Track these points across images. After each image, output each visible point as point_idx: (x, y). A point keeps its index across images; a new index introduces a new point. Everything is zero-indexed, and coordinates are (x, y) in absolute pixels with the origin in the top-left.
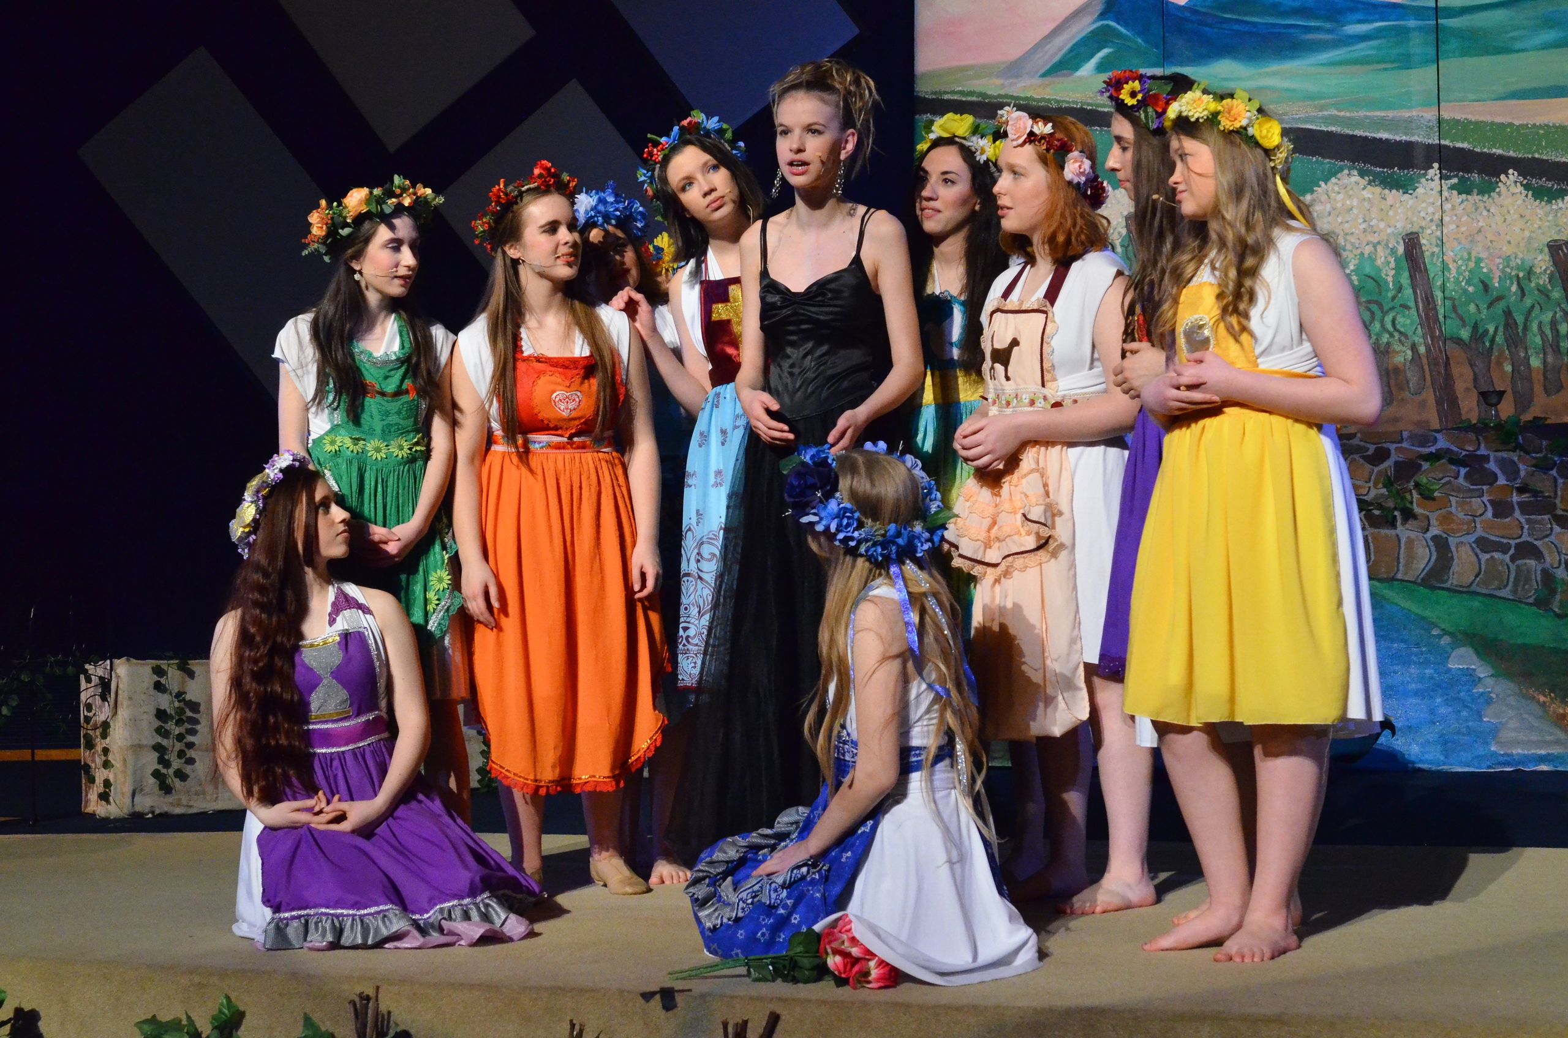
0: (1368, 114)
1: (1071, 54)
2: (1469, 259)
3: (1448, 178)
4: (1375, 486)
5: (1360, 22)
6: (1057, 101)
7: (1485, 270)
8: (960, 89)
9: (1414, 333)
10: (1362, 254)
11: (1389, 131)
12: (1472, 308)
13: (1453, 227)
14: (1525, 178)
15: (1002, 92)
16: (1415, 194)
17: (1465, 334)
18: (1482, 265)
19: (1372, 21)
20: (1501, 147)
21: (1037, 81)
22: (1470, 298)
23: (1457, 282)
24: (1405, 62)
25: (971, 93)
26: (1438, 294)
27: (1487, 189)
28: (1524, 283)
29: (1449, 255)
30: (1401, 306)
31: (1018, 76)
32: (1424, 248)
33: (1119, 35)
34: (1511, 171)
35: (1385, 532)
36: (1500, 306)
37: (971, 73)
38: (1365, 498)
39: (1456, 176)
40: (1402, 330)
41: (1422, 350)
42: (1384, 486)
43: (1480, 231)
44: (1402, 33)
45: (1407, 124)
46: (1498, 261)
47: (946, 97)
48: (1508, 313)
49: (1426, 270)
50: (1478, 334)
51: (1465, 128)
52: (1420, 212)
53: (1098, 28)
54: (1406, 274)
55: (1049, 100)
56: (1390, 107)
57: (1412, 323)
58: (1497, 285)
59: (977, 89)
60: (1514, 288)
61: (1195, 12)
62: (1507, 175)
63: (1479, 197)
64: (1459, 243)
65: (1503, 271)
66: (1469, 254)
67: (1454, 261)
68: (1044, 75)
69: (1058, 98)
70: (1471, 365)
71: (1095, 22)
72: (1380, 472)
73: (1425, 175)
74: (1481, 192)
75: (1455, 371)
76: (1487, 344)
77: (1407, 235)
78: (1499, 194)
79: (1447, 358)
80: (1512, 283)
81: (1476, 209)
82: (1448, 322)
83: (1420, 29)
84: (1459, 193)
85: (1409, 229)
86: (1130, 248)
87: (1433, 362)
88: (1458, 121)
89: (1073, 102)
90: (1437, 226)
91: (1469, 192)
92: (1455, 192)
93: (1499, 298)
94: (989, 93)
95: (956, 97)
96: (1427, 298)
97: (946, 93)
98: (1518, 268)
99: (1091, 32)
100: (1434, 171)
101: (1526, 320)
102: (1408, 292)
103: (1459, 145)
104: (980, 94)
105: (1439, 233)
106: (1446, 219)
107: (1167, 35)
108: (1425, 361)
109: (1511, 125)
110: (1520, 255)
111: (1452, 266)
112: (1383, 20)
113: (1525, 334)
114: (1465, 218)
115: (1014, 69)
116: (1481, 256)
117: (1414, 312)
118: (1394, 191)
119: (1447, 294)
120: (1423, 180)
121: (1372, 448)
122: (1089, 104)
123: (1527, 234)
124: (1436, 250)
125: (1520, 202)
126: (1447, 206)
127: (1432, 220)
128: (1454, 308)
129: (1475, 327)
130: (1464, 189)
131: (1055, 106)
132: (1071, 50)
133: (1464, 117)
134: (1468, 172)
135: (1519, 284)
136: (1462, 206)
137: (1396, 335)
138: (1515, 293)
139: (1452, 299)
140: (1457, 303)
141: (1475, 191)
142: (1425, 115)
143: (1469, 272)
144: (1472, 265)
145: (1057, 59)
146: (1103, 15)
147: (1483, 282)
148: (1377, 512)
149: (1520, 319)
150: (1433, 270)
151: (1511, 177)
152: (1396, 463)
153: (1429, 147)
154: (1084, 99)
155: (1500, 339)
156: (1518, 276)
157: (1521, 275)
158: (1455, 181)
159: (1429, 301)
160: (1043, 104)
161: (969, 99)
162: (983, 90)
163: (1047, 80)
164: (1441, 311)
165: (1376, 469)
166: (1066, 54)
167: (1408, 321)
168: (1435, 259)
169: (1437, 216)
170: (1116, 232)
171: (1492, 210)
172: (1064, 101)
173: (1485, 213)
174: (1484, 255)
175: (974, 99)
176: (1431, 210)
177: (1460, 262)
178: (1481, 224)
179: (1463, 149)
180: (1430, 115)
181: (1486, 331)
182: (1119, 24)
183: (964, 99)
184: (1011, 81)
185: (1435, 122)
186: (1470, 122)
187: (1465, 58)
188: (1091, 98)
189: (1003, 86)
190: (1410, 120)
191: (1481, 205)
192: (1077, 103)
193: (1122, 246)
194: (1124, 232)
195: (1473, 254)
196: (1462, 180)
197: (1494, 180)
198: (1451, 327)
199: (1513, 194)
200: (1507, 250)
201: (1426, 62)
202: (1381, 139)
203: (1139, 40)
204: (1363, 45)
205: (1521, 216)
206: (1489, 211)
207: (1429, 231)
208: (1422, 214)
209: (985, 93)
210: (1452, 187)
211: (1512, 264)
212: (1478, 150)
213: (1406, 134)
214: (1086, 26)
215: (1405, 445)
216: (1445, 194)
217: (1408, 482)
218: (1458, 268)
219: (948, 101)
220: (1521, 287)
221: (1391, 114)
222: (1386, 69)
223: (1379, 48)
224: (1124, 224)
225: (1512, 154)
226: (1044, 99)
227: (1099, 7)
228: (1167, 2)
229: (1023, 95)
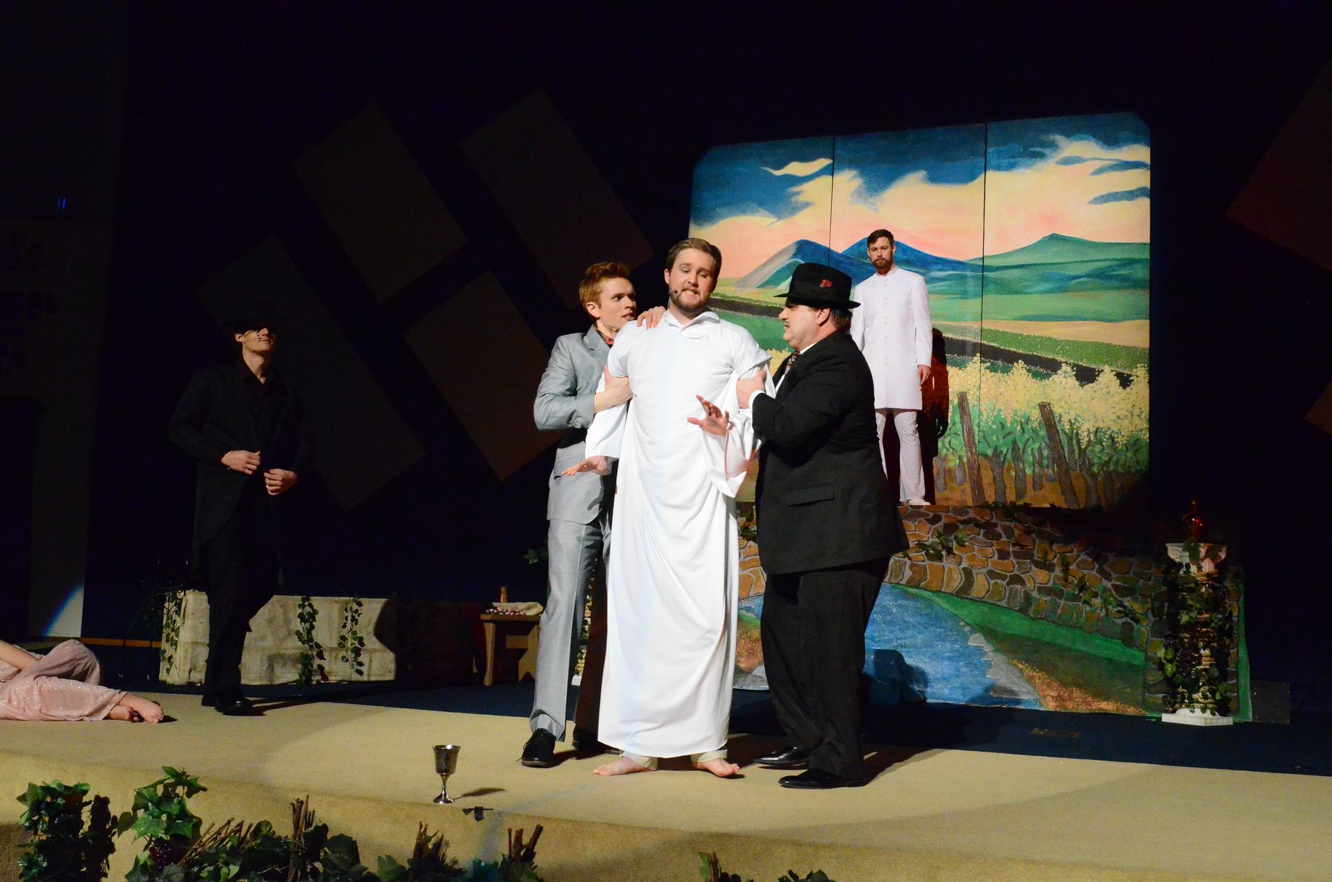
0: (941, 323)
1: (775, 277)
2: (994, 409)
3: (986, 362)
4: (932, 536)
5: (939, 270)
6: (765, 302)
7: (1003, 417)
9: (961, 450)
10: (934, 402)
11: (952, 333)
12: (994, 437)
13: (986, 390)
14: (1028, 366)
15: (735, 295)
16: (966, 370)
17: (990, 452)
18: (1001, 413)
19: (949, 270)
20: (1016, 347)
21: (755, 290)
22: (994, 432)
23: (987, 422)
24: (964, 295)
26: (976, 429)
27: (1006, 370)
28: (1024, 426)
29: (983, 406)
30: (955, 434)
31: (744, 286)
32: (969, 402)
34: (1020, 361)
35: (936, 563)
36: (1010, 438)
38: (926, 543)
39: (989, 362)
40: (955, 447)
41: (965, 460)
42: (937, 537)
43: (1001, 394)
44: (963, 278)
45: (963, 330)
46: (1010, 412)
48: (1015, 442)
49: (970, 415)
50: (997, 453)
51: (996, 335)
52: (967, 381)
54: (958, 416)
55: (761, 302)
56: (955, 320)
57: (960, 444)
58: (1009, 425)
59: (721, 293)
60: (1019, 428)
61: (848, 258)
62: (1018, 362)
63: (1002, 374)
64: (989, 400)
65: (1013, 417)
66: (994, 406)
67: (986, 410)
68: (758, 287)
70: (992, 470)
71: (790, 258)
72: (934, 529)
73: (972, 359)
74: (1003, 372)
75: (983, 473)
76: (1002, 459)
77: (960, 393)
78: (1013, 374)
79: (979, 465)
80: (1017, 425)
81: (1000, 381)
82: (981, 444)
83: (973, 277)
84: (991, 372)
85: (961, 390)
87: (971, 468)
88: (992, 330)
89: (775, 304)
90: (977, 389)
91: (996, 371)
92: (988, 371)
93: (1009, 434)
96: (969, 430)
98: (1022, 417)
99: (788, 265)
100: (977, 358)
101: (1024, 447)
102: (959, 426)
103: (992, 344)
104: (721, 295)
105: (978, 394)
106: (982, 386)
108: (966, 466)
109: (1021, 335)
110: (1023, 409)
111: (985, 413)
112: (953, 269)
113: (1024, 455)
114: (993, 386)
115: (743, 282)
116: (1001, 408)
117: (961, 437)
118: (954, 368)
119: (981, 428)
120: (971, 363)
121: (931, 515)
123: (1027, 397)
124: (976, 403)
125: (1024, 379)
126: (983, 379)
127: (974, 386)
128: (984, 436)
129: (996, 449)
130: (993, 369)
131: (764, 304)
132: (777, 273)
133: (995, 328)
134: (996, 360)
135: (1021, 425)
136: (992, 379)
137: (951, 450)
138: (1019, 431)
139: (983, 432)
140: (986, 434)
141: (1000, 371)
142: (974, 325)
143: (994, 417)
144: (995, 413)
145: (768, 278)
146: (795, 255)
147: (1002, 424)
148: (932, 552)
149: (1021, 446)
150: (974, 414)
151: (1020, 364)
152: (945, 524)
153: (975, 344)
155: (1009, 456)
156: (1021, 422)
157: (1023, 421)
158: (989, 364)
159: (970, 432)
160: (758, 303)
161: (716, 297)
162: (725, 293)
163: (761, 289)
164: (977, 438)
165: (933, 527)
166: (772, 276)
167: (958, 443)
168: (975, 408)
169: (977, 384)
171: (1009, 382)
172: (770, 303)
173: (1004, 384)
174: (1002, 408)
176: (974, 380)
177: (989, 411)
178: (1002, 390)
179: (993, 347)
180: (976, 326)
181: (1002, 452)
184: (741, 289)
185: (979, 330)
186: (999, 331)
187: (997, 295)
189: (736, 292)
190: (965, 328)
191: (1003, 379)
192: (777, 304)
195: (996, 407)
196: (993, 364)
197: (1010, 365)
198: (982, 448)
199: (1021, 374)
200: (1016, 406)
201: (976, 296)
202: (948, 338)
204: (942, 283)
205: (1025, 387)
206: (1006, 383)
207: (972, 392)
208: (969, 382)
209: (725, 295)
210: (987, 368)
211: (1018, 414)
212: (1002, 348)
213: (962, 336)
214: (785, 261)
215: (950, 514)
216: (983, 371)
217: (951, 535)
218: (988, 414)
220: (1023, 429)
221: (955, 324)
222: (952, 298)
223: (949, 286)
225: (1021, 351)
226: (758, 301)
227: (793, 251)
228: (832, 251)
229: (746, 297)
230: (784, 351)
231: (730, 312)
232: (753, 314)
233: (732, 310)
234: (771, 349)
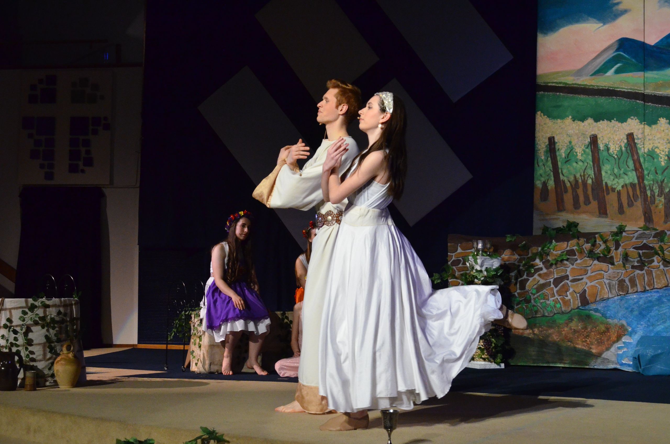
1: (603, 67)
6: (597, 86)
8: (556, 81)
15: (574, 82)
21: (588, 78)
25: (560, 83)
31: (580, 76)
33: (625, 58)
37: (560, 74)
47: (549, 84)
53: (616, 55)
55: (594, 86)
59: (563, 81)
61: (659, 48)
68: (592, 75)
69: (598, 85)
71: (614, 52)
86: (628, 148)
89: (604, 86)
94: (568, 83)
95: (554, 85)
97: (550, 83)
99: (613, 57)
104: (564, 83)
107: (645, 58)
115: (579, 73)
122: (611, 87)
131: (596, 88)
132: (604, 65)
145: (597, 68)
146: (617, 50)
154: (609, 85)
160: (591, 87)
161: (560, 85)
162: (566, 82)
163: (593, 77)
166: (601, 67)
170: (622, 142)
172: (600, 86)
175: (562, 85)
182: (625, 53)
183: (557, 85)
184: (577, 78)
188: (612, 85)
189: (574, 80)
192: (606, 87)
193: (625, 147)
194: (626, 141)
203: (633, 60)
209: (566, 83)
214: (610, 54)
219: (551, 86)
224: (626, 138)
226: (592, 85)
227: (616, 47)
228: (646, 44)
229: (583, 84)
230: (613, 121)
231: (571, 95)
232: (588, 95)
233: (572, 94)
234: (603, 120)
